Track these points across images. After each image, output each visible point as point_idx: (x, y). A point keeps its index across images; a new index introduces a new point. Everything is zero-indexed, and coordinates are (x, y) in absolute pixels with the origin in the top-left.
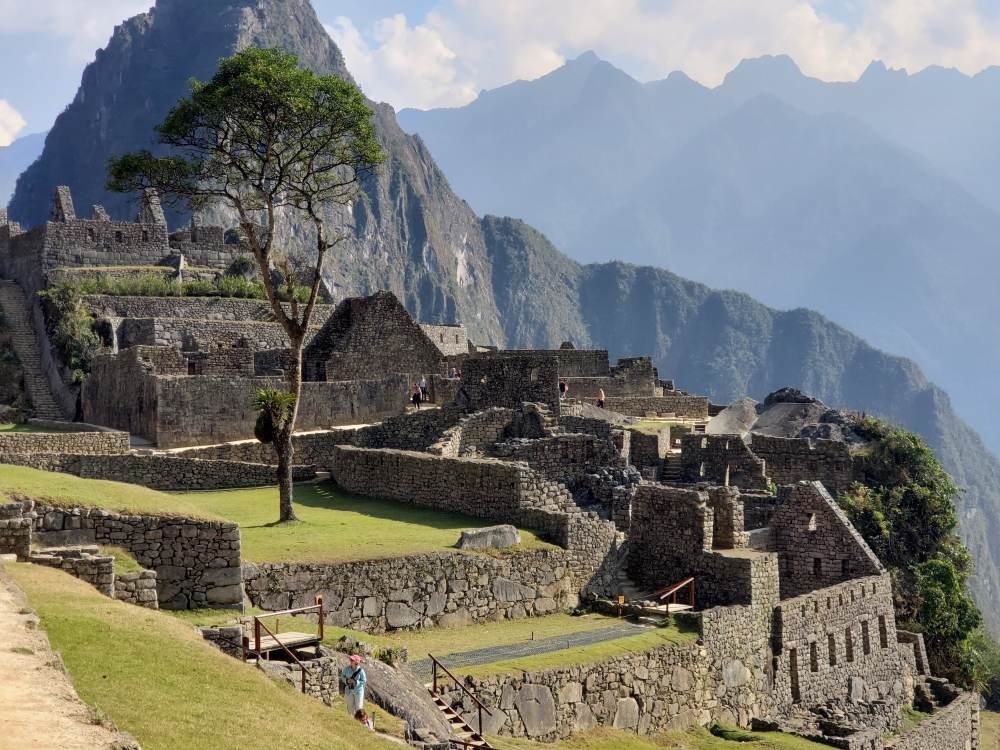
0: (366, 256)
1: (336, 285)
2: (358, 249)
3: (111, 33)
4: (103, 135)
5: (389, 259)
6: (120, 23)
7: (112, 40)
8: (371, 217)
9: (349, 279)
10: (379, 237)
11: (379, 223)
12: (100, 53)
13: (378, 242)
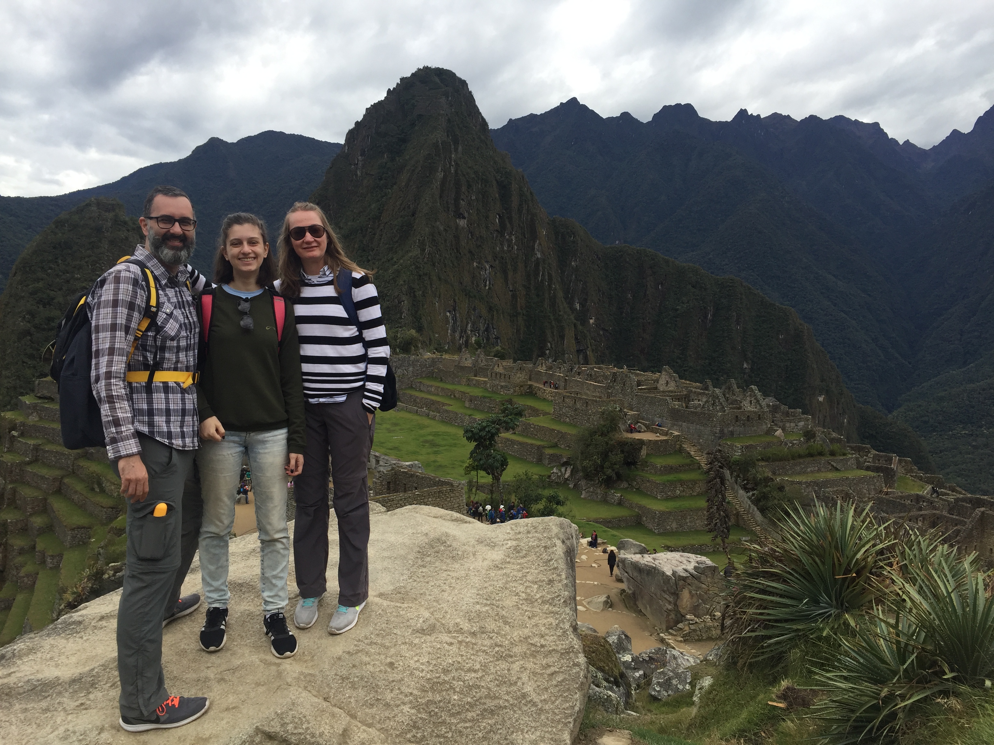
0: (505, 248)
1: (491, 266)
2: (501, 244)
3: (364, 112)
4: (359, 173)
5: (517, 249)
6: (369, 106)
7: (364, 116)
8: (508, 225)
9: (497, 262)
10: (513, 237)
11: (512, 229)
12: (357, 123)
13: (512, 240)
